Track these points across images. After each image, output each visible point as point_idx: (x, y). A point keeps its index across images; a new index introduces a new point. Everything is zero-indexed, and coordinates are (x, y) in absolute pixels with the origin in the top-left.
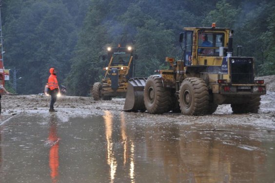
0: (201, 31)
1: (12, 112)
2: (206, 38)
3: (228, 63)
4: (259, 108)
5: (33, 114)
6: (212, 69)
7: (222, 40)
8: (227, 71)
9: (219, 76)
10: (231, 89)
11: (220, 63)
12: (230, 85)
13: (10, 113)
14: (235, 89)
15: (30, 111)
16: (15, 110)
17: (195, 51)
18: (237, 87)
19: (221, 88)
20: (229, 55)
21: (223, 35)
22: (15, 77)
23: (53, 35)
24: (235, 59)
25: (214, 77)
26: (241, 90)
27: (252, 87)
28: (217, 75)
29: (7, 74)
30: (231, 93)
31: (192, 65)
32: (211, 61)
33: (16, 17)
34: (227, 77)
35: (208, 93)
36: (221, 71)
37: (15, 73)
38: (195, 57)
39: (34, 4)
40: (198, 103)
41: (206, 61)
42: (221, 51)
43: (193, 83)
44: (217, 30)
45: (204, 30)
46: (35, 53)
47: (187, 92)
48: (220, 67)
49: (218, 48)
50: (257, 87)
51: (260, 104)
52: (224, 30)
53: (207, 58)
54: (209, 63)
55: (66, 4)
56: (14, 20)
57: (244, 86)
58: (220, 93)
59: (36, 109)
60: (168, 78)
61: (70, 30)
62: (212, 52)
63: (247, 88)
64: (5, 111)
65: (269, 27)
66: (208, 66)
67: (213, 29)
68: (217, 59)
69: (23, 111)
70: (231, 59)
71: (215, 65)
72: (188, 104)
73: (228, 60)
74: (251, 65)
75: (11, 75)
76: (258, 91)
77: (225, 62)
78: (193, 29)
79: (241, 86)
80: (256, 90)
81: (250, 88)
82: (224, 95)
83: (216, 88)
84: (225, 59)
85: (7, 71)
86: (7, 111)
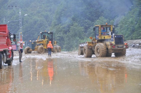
0: (102, 26)
1: (26, 57)
2: (104, 29)
3: (114, 37)
4: (126, 54)
5: (33, 57)
6: (107, 40)
7: (110, 29)
8: (113, 40)
9: (110, 42)
10: (116, 47)
11: (110, 38)
12: (115, 46)
13: (25, 57)
14: (117, 47)
15: (32, 56)
16: (26, 56)
17: (100, 34)
18: (118, 46)
19: (111, 47)
20: (113, 34)
21: (110, 27)
22: (27, 44)
23: (40, 29)
24: (116, 36)
25: (108, 43)
26: (119, 47)
27: (123, 46)
28: (109, 42)
29: (24, 43)
30: (116, 49)
31: (99, 39)
32: (106, 37)
33: (27, 23)
34: (113, 43)
35: (106, 49)
36: (111, 40)
37: (27, 43)
38: (100, 36)
39: (33, 18)
40: (103, 52)
41: (104, 37)
42: (110, 33)
43: (101, 45)
44: (108, 25)
45: (103, 26)
46: (34, 36)
47: (98, 49)
48: (110, 39)
49: (109, 32)
50: (125, 46)
51: (126, 52)
52: (110, 25)
53: (105, 36)
54: (106, 38)
55: (45, 18)
56: (26, 24)
57: (120, 46)
58: (111, 49)
59: (34, 56)
60: (90, 45)
61: (46, 27)
62: (106, 34)
63: (121, 46)
64: (23, 56)
65: (118, 26)
66: (106, 39)
67: (106, 25)
68: (109, 36)
69: (29, 56)
70: (115, 36)
71: (108, 38)
72: (98, 53)
73: (113, 36)
74: (122, 38)
75: (25, 43)
76: (126, 47)
77: (112, 37)
78: (98, 25)
79: (119, 46)
80: (125, 47)
81: (122, 46)
82: (112, 50)
83: (109, 47)
84: (112, 36)
85: (24, 42)
86: (24, 56)
